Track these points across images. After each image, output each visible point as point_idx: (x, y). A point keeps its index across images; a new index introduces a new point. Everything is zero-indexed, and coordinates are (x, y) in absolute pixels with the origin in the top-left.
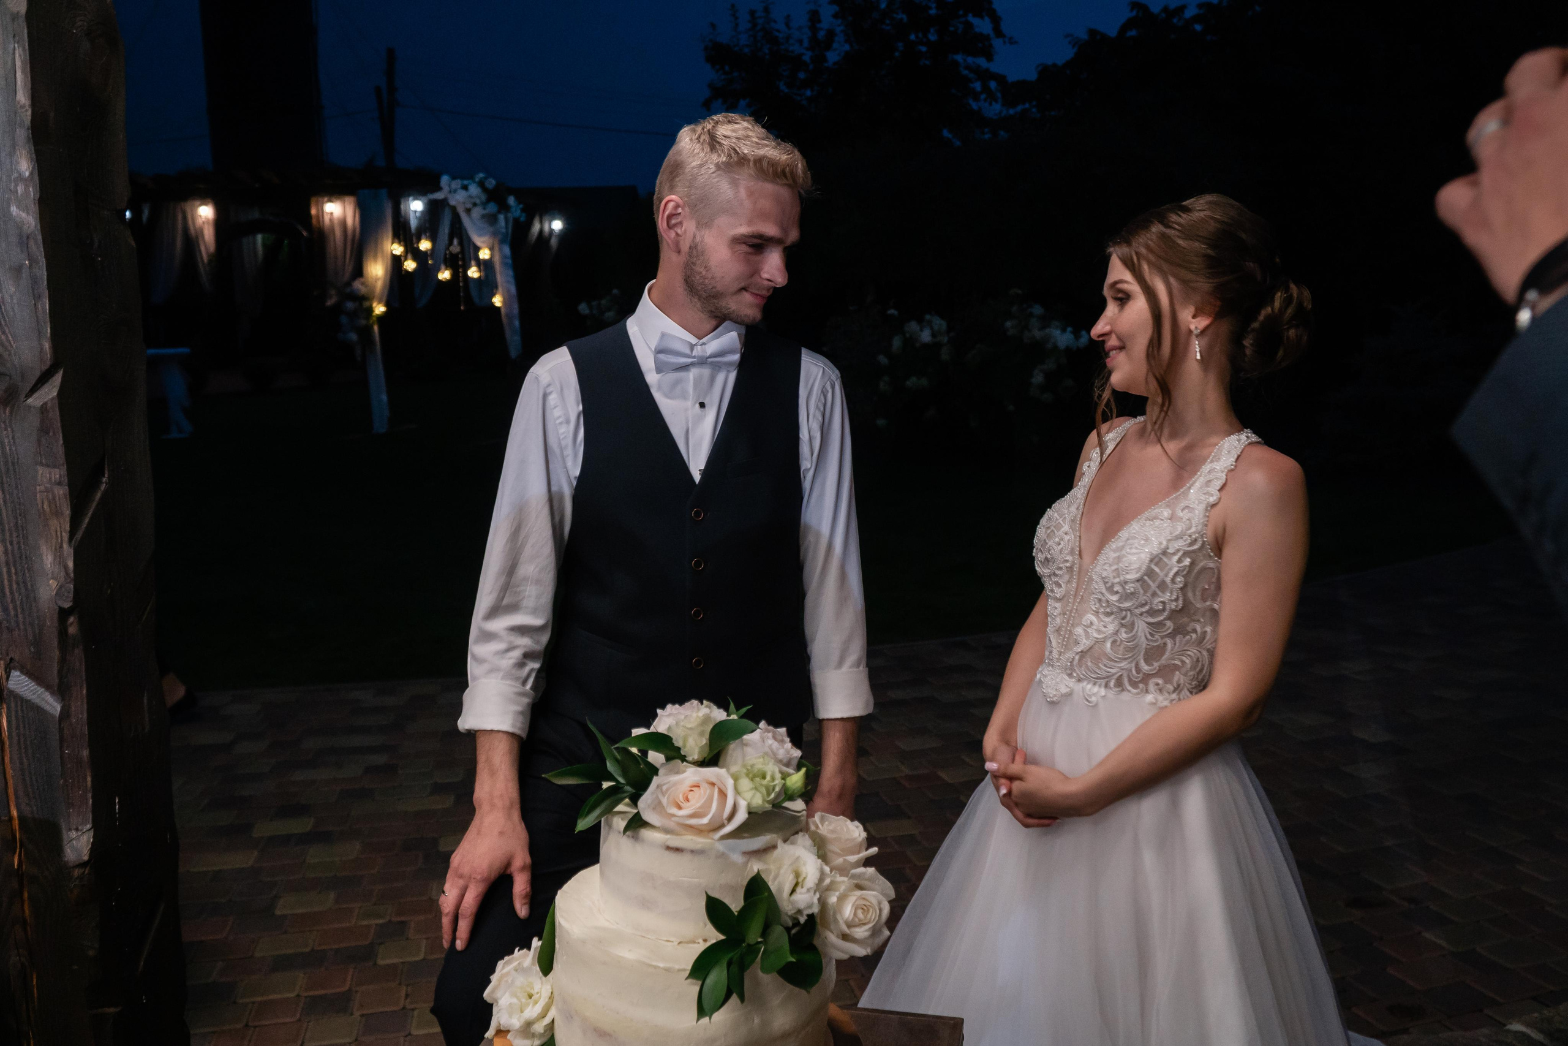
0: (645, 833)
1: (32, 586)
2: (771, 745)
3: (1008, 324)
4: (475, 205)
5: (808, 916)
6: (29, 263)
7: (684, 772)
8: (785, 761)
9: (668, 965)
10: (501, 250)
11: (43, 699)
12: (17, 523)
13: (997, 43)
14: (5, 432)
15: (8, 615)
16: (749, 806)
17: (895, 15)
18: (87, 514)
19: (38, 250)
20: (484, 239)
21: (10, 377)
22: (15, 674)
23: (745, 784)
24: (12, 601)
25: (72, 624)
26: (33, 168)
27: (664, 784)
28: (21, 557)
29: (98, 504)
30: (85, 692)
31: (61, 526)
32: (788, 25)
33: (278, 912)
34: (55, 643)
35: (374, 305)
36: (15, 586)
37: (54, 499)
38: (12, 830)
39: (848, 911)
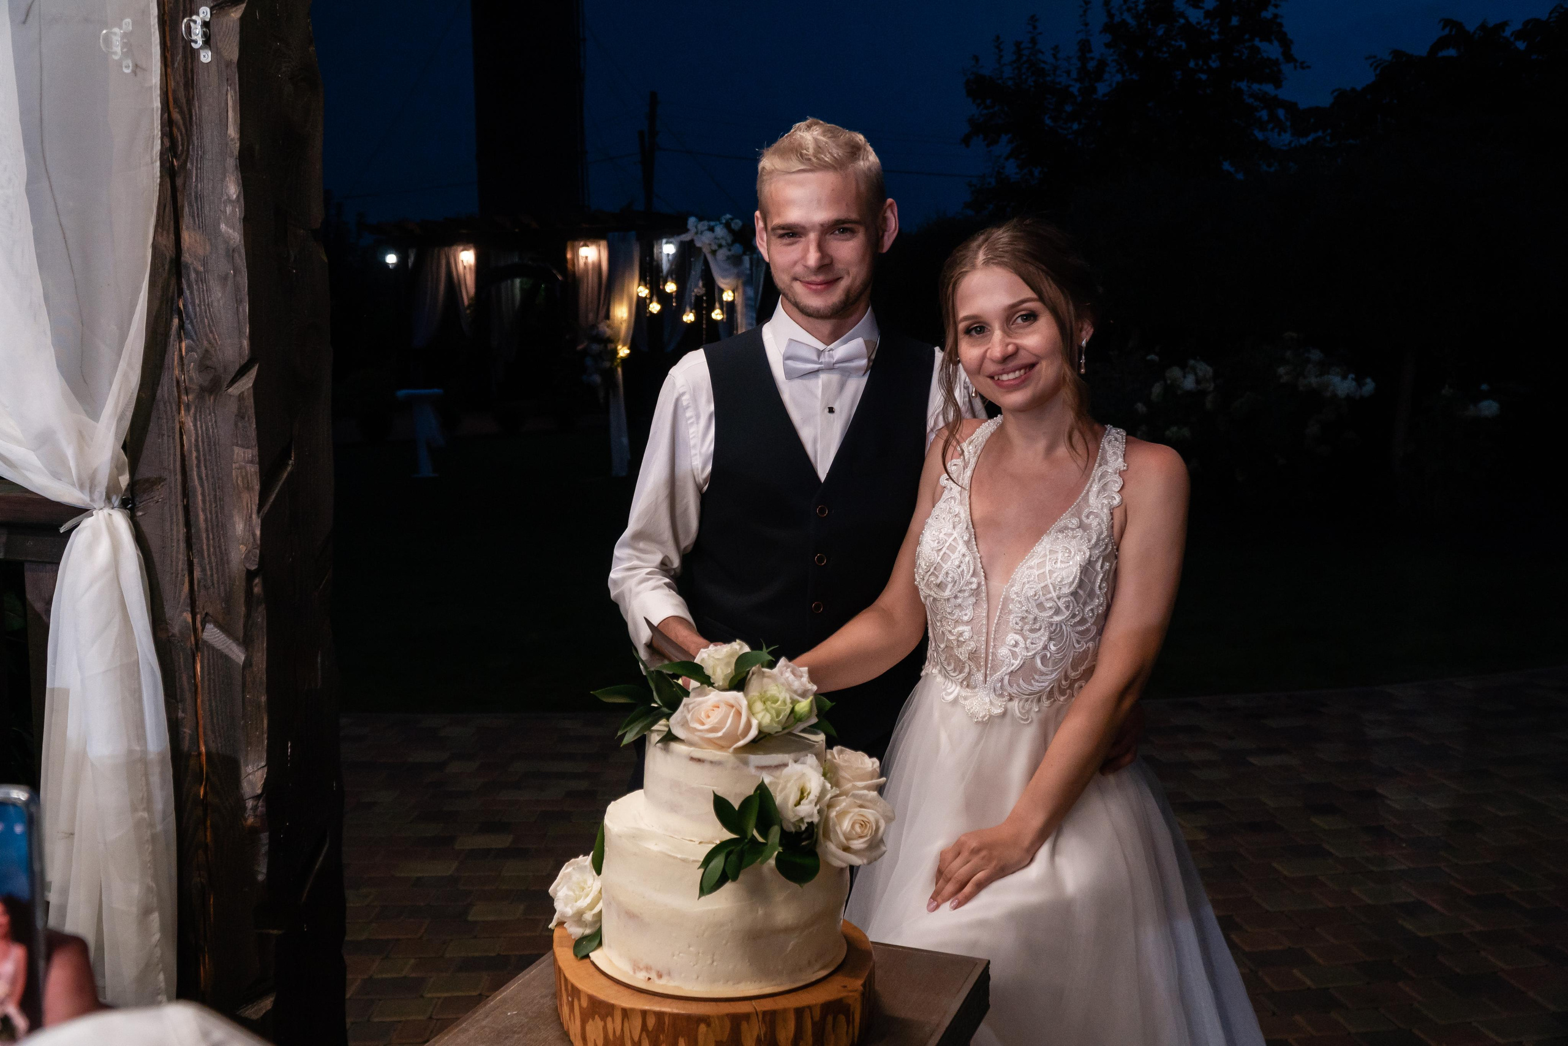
0: (675, 746)
1: (226, 550)
2: (788, 678)
3: (1281, 370)
4: (720, 246)
5: (808, 823)
6: (234, 272)
7: (709, 694)
8: (800, 692)
9: (684, 856)
10: (744, 293)
11: (231, 649)
12: (215, 495)
13: (1287, 69)
14: (209, 417)
15: (205, 575)
16: (760, 725)
17: (1173, 42)
18: (274, 491)
19: (241, 262)
20: (727, 281)
21: (215, 369)
22: (210, 627)
23: (758, 706)
24: (209, 563)
25: (256, 585)
26: (240, 192)
27: (690, 704)
28: (217, 525)
29: (284, 483)
30: (265, 645)
31: (251, 499)
32: (1055, 56)
33: (470, 918)
34: (242, 600)
35: (619, 347)
36: (212, 550)
37: (246, 474)
38: (200, 763)
39: (846, 825)
